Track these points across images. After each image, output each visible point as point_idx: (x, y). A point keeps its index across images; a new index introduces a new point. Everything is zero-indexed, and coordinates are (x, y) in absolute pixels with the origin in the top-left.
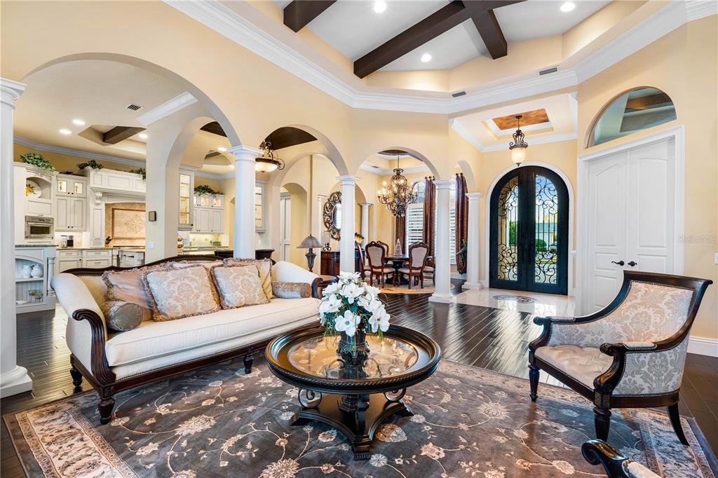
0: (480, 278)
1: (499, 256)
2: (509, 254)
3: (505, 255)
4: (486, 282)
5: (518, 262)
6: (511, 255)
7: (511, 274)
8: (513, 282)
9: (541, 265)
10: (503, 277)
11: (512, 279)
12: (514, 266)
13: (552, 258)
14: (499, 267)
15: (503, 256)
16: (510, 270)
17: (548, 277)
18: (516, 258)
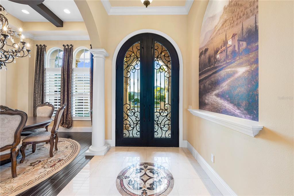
0: (106, 137)
1: (125, 115)
2: (132, 113)
3: (129, 114)
4: (112, 141)
5: (141, 120)
6: (134, 113)
7: (134, 132)
8: (136, 139)
9: (158, 122)
10: (128, 135)
11: (135, 136)
12: (137, 124)
13: (167, 116)
14: (124, 125)
15: (128, 115)
16: (133, 128)
17: (164, 132)
18: (139, 117)
